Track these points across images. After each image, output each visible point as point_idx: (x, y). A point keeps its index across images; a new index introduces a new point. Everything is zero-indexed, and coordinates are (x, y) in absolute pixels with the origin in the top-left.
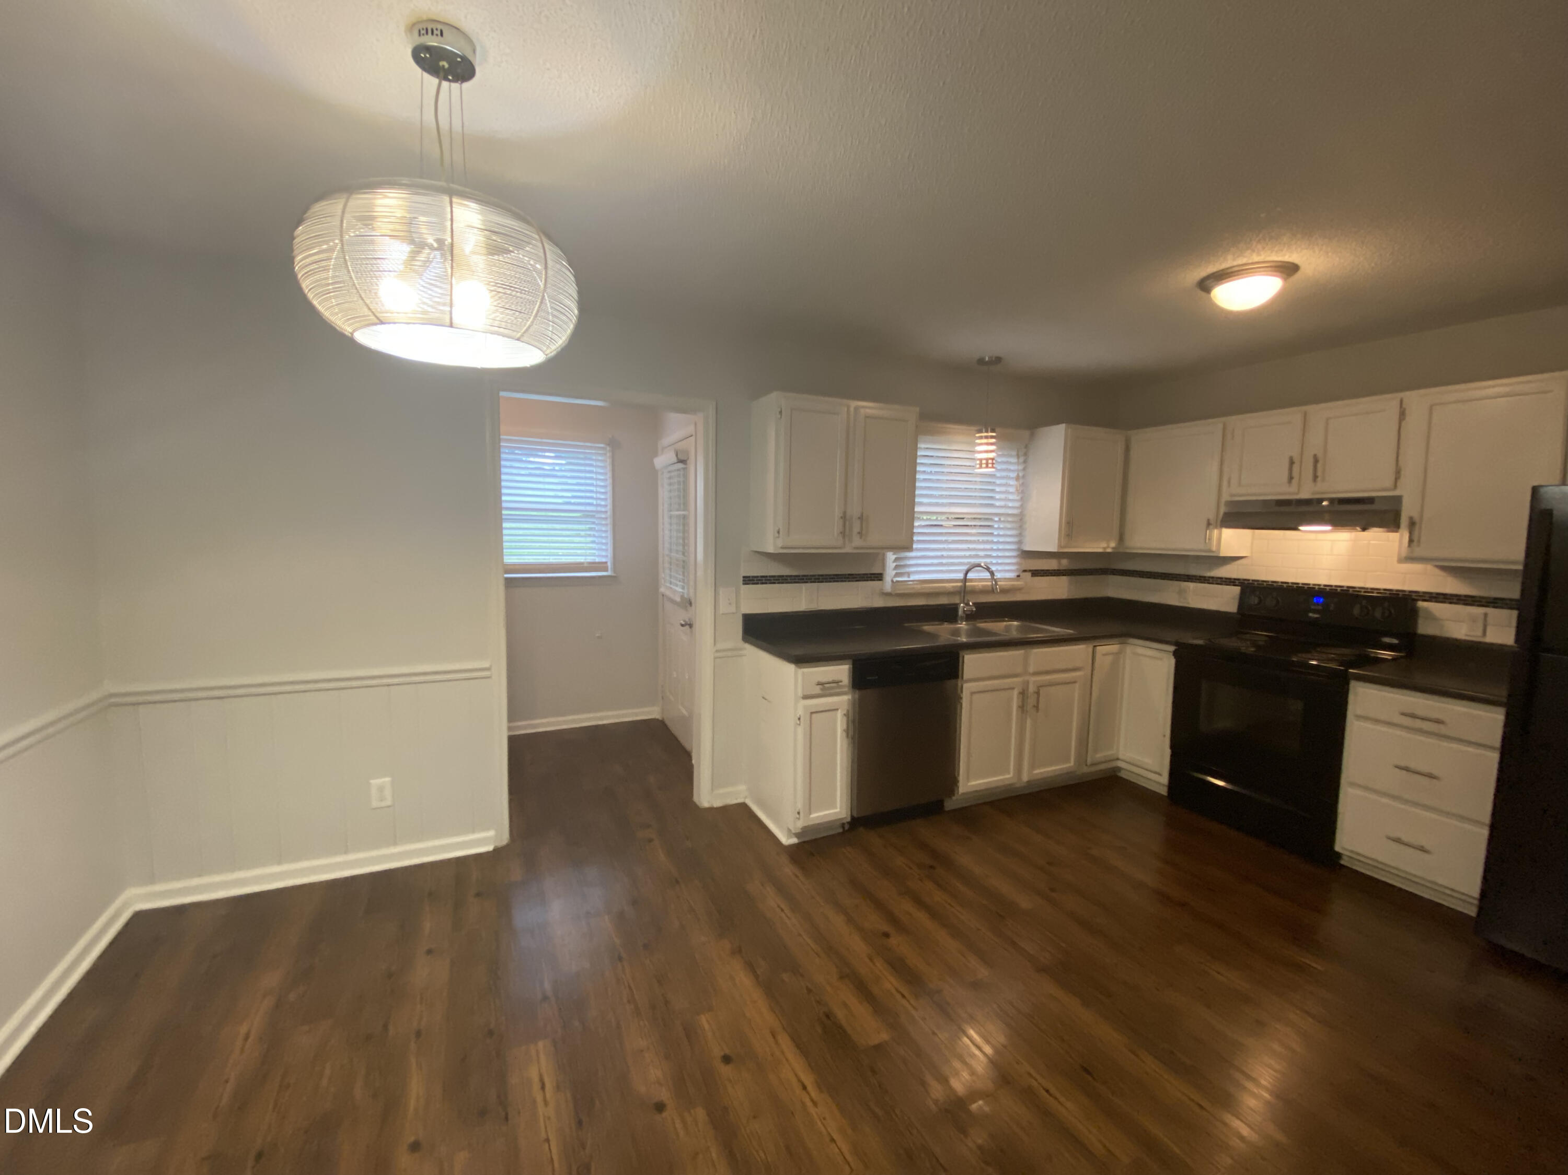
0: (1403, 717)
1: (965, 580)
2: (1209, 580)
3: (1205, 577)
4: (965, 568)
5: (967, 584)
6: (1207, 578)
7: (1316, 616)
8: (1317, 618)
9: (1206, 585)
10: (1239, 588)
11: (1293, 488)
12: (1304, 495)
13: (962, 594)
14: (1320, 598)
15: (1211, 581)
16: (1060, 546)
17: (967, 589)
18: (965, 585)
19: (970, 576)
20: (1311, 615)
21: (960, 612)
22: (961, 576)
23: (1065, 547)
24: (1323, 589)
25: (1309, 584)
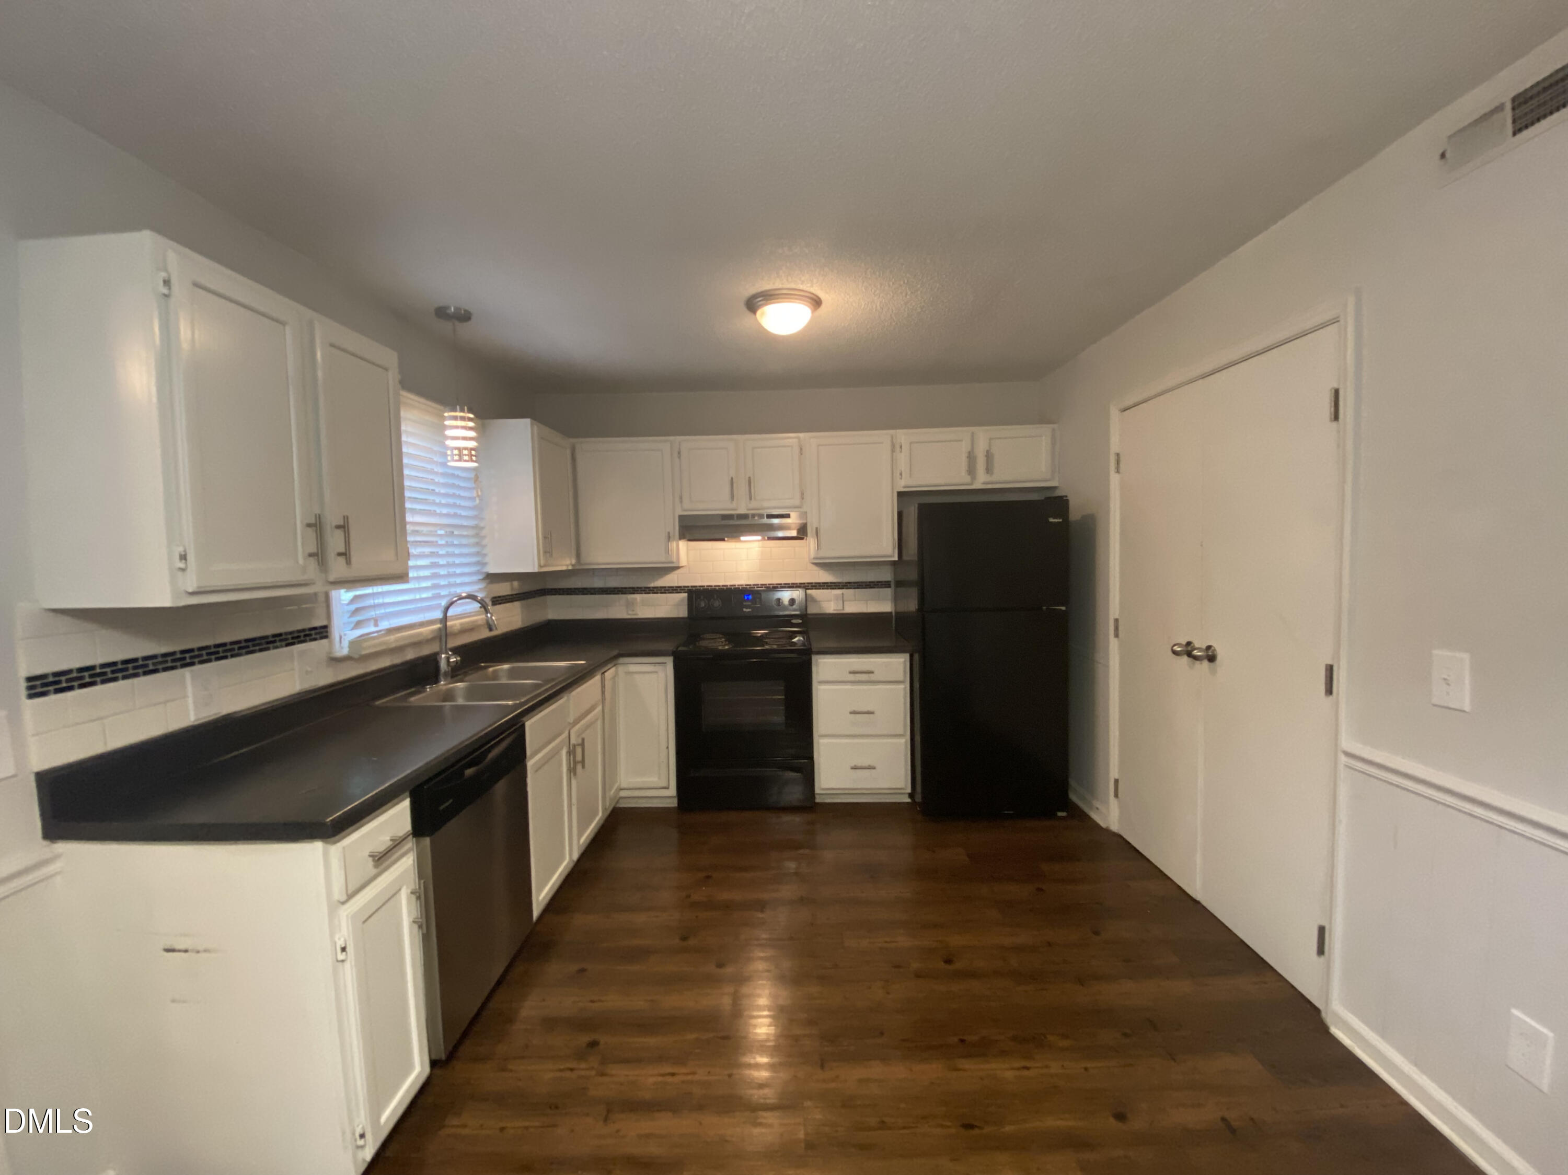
0: (852, 675)
1: (445, 619)
2: (654, 590)
3: (649, 588)
4: (444, 603)
5: (449, 624)
6: (651, 589)
7: (748, 610)
8: (749, 612)
9: (651, 595)
10: (686, 595)
11: (734, 505)
12: (742, 511)
13: (444, 639)
14: (749, 595)
15: (655, 591)
16: (540, 566)
17: (449, 630)
18: (446, 625)
19: (450, 613)
20: (745, 610)
21: (443, 665)
22: (438, 615)
23: (545, 566)
24: (745, 588)
25: (735, 585)
